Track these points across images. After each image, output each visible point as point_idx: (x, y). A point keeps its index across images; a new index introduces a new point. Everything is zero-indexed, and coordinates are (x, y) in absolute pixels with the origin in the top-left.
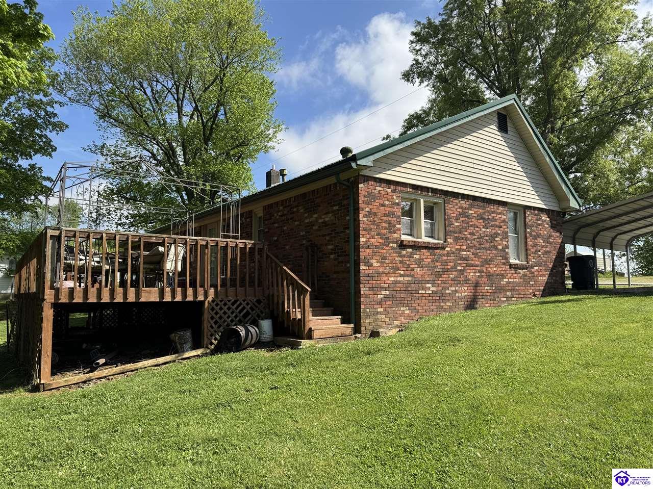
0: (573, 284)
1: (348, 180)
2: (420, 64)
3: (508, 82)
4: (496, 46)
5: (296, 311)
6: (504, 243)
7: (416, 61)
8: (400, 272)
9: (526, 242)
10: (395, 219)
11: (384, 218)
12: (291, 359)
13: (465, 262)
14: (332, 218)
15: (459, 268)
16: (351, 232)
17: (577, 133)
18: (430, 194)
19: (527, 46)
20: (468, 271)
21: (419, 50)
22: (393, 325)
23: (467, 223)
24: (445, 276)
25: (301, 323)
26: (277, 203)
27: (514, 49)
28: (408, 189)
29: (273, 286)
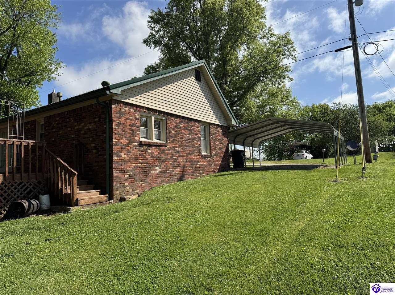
0: (233, 165)
1: (105, 102)
2: (154, 36)
3: (204, 53)
4: (197, 32)
5: (67, 188)
6: (199, 143)
7: (152, 33)
8: (139, 160)
9: (210, 143)
10: (136, 128)
11: (129, 127)
12: (62, 220)
13: (178, 154)
14: (94, 126)
15: (174, 157)
16: (107, 135)
17: (237, 85)
18: (158, 114)
19: (213, 34)
20: (180, 159)
21: (154, 27)
22: (135, 193)
23: (179, 131)
24: (166, 162)
25: (71, 195)
26: (54, 116)
27: (207, 35)
28: (145, 110)
29: (50, 172)
